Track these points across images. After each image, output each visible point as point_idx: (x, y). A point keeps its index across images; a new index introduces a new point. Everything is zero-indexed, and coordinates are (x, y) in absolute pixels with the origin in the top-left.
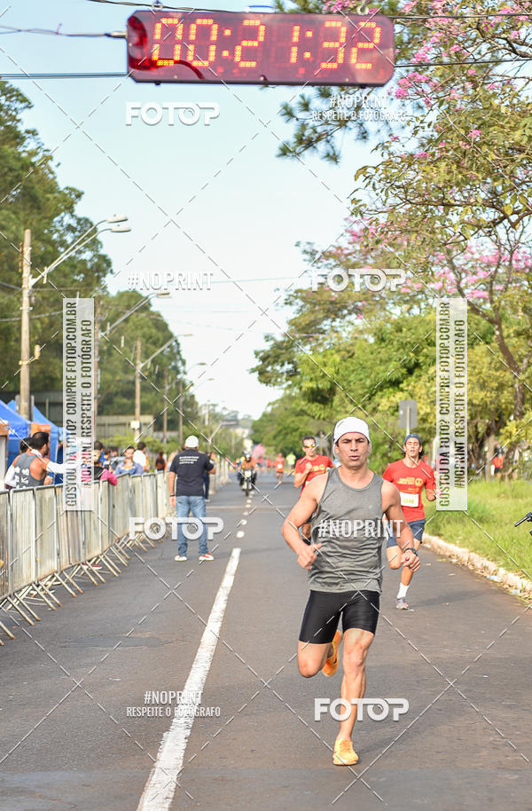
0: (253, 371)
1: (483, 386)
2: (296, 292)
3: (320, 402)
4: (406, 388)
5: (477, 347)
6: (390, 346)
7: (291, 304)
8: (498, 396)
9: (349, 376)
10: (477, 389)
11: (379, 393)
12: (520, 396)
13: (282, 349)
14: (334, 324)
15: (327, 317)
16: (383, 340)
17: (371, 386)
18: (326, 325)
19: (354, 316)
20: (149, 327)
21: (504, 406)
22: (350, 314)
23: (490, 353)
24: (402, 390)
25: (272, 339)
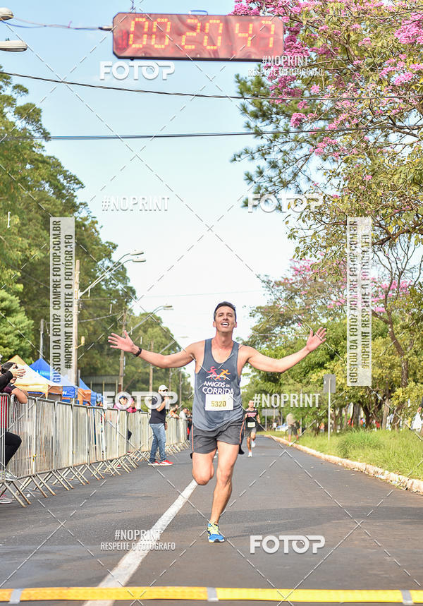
1: (381, 366)
2: (257, 308)
3: (272, 382)
4: (328, 367)
5: (377, 340)
7: (254, 316)
8: (390, 373)
10: (377, 368)
11: (311, 372)
12: (405, 372)
14: (283, 330)
15: (277, 325)
17: (305, 367)
18: (277, 330)
19: (296, 324)
20: (160, 337)
21: (394, 379)
22: (293, 323)
23: (385, 343)
24: (326, 368)
25: (241, 339)
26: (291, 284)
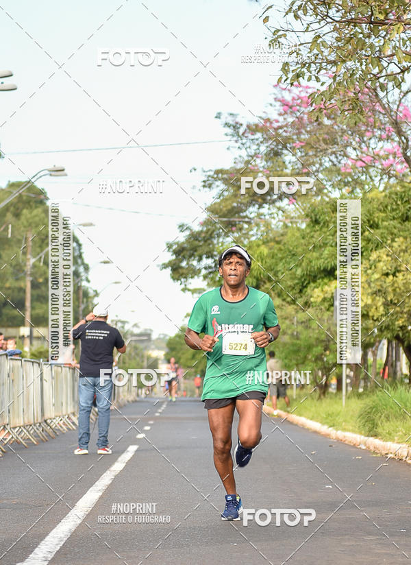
0: (165, 266)
2: (217, 172)
6: (325, 229)
7: (210, 186)
9: (277, 265)
11: (312, 285)
13: (199, 241)
14: (262, 211)
16: (316, 222)
17: (302, 277)
18: (252, 212)
19: (285, 201)
22: (280, 198)
25: (188, 228)
26: (276, 129)
